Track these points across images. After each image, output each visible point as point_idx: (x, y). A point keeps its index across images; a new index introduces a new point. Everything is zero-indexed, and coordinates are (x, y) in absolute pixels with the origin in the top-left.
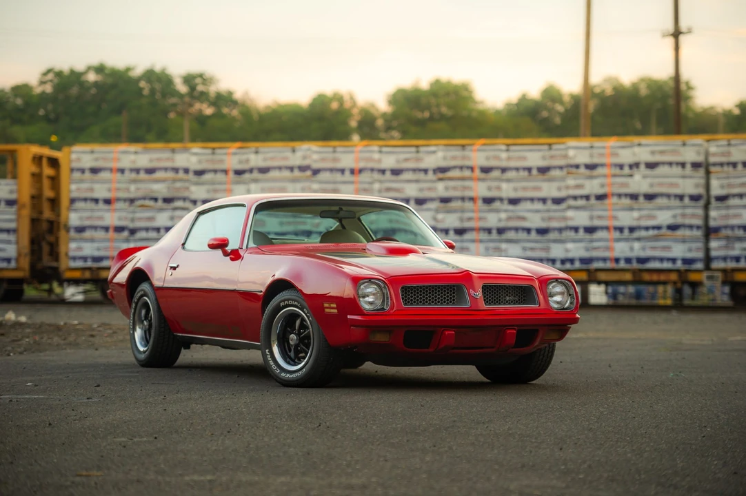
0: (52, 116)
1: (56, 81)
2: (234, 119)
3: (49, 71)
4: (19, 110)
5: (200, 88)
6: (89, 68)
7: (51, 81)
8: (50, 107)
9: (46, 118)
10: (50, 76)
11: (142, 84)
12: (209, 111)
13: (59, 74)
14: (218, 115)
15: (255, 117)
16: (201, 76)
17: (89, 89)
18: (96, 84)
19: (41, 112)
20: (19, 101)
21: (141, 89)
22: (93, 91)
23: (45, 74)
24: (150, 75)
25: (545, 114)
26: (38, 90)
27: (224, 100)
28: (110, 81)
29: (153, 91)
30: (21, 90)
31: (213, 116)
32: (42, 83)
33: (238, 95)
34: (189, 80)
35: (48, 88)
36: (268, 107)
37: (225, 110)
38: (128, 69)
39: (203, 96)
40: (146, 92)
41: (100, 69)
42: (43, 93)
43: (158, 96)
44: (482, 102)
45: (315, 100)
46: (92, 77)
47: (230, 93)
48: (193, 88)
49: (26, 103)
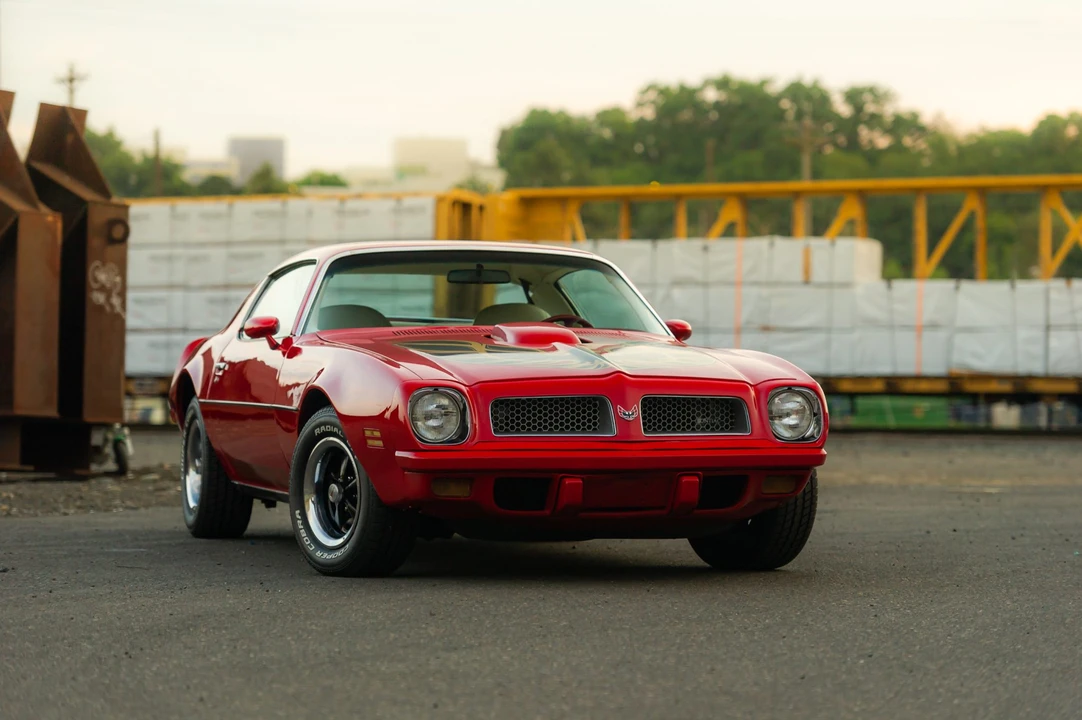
0: (654, 153)
1: (661, 101)
2: (921, 154)
3: (651, 87)
4: (605, 145)
5: (870, 108)
6: (707, 83)
7: (653, 102)
8: (651, 139)
9: (645, 157)
10: (651, 95)
11: (786, 104)
12: (883, 142)
13: (664, 92)
14: (897, 148)
15: (952, 149)
16: (872, 90)
17: (707, 112)
18: (717, 105)
19: (639, 148)
20: (607, 133)
21: (783, 112)
22: (714, 116)
23: (645, 92)
24: (796, 91)
26: (634, 116)
27: (905, 125)
28: (737, 100)
29: (799, 114)
30: (611, 117)
31: (889, 149)
32: (640, 105)
33: (927, 118)
34: (854, 96)
35: (649, 113)
36: (971, 136)
37: (907, 141)
38: (763, 83)
39: (874, 120)
40: (791, 115)
41: (723, 84)
42: (642, 120)
43: (808, 121)
45: (1042, 124)
46: (711, 95)
47: (915, 116)
48: (858, 108)
49: (617, 136)
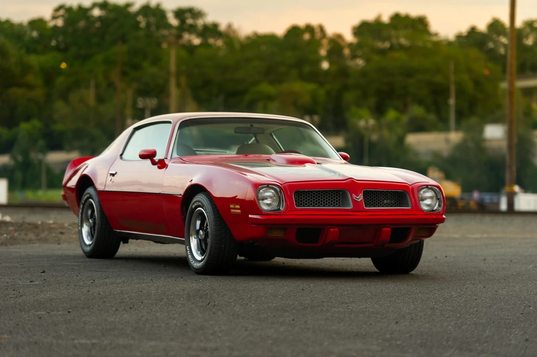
0: (62, 46)
1: (67, 16)
2: (219, 48)
3: (61, 7)
4: (34, 41)
5: (190, 21)
6: (95, 5)
7: (62, 16)
8: (61, 38)
9: (57, 48)
10: (62, 12)
11: (140, 18)
12: (197, 41)
13: (69, 10)
14: (205, 45)
15: (237, 46)
16: (190, 11)
17: (94, 22)
18: (100, 18)
19: (53, 43)
20: (35, 34)
21: (138, 23)
22: (98, 25)
23: (57, 10)
24: (146, 10)
25: (491, 45)
26: (51, 24)
27: (212, 30)
28: (112, 16)
29: (148, 25)
30: (37, 23)
31: (201, 45)
32: (54, 18)
33: (223, 27)
34: (180, 13)
35: (60, 23)
36: (248, 37)
37: (211, 41)
38: (128, 5)
39: (192, 29)
40: (143, 24)
41: (104, 5)
42: (55, 27)
43: (153, 28)
44: (436, 35)
45: (289, 31)
46: (97, 12)
47: (215, 26)
48: (183, 21)
49: (41, 36)
